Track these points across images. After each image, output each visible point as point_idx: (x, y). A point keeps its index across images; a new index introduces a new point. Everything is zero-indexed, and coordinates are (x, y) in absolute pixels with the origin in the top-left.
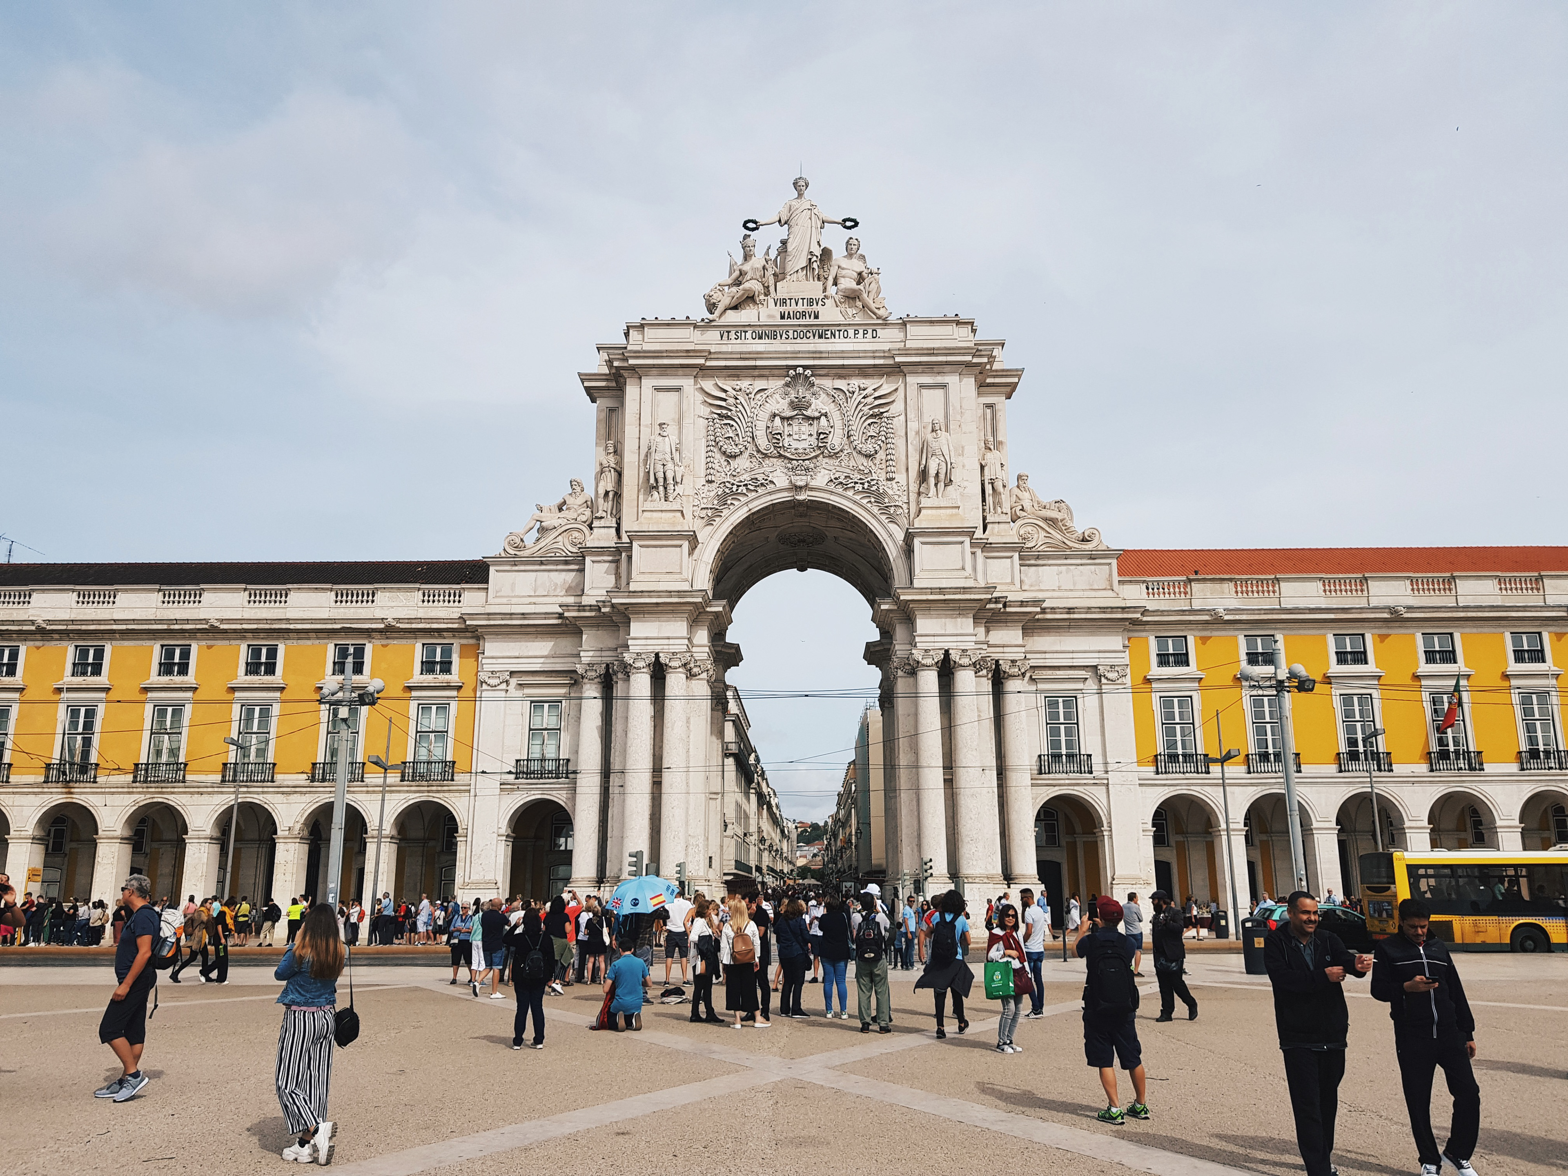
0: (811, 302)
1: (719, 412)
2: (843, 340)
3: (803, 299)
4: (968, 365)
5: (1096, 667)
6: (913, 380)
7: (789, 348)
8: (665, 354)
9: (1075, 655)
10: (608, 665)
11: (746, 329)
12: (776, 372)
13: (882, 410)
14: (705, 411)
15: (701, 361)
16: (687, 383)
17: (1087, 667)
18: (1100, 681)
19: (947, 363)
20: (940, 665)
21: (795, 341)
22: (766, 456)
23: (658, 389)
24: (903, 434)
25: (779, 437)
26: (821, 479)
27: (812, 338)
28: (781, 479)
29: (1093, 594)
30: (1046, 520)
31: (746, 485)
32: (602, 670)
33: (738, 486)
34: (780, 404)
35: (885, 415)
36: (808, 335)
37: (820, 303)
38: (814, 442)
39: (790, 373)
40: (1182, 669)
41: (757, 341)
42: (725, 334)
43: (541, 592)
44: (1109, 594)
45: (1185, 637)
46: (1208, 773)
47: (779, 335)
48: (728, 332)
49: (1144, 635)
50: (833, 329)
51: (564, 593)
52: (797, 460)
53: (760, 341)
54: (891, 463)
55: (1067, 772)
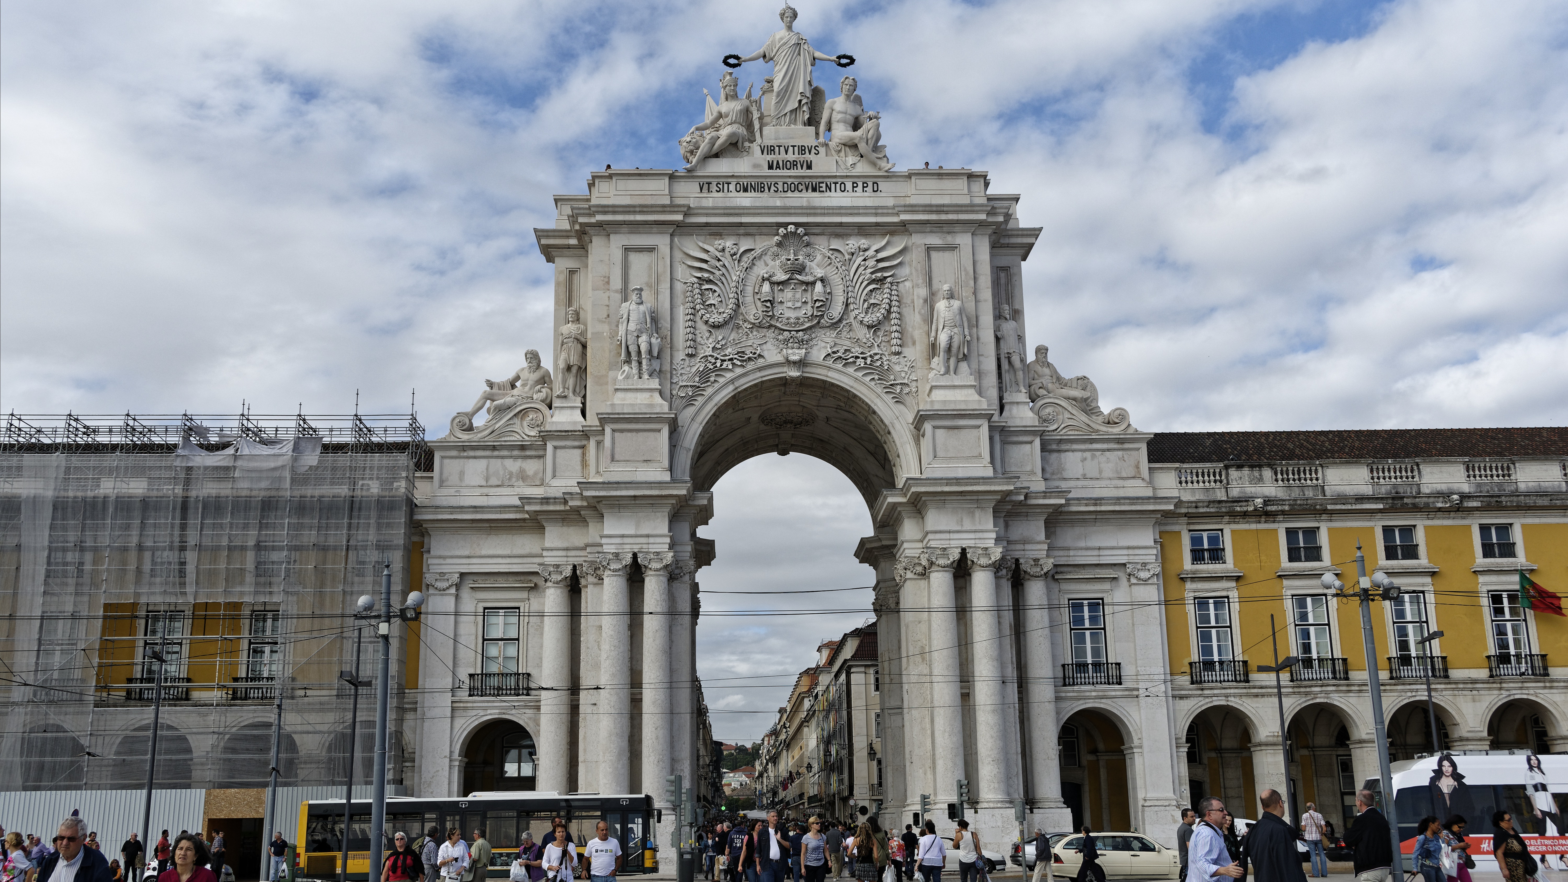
0: (802, 150)
1: (699, 275)
2: (839, 194)
3: (793, 146)
4: (981, 224)
5: (1124, 565)
6: (920, 240)
7: (778, 203)
8: (638, 209)
9: (1102, 552)
10: (575, 567)
11: (729, 180)
12: (764, 230)
13: (886, 274)
14: (685, 274)
15: (679, 217)
16: (662, 242)
17: (1115, 565)
18: (1129, 580)
19: (958, 222)
20: (955, 565)
21: (783, 195)
22: (754, 326)
23: (627, 250)
24: (909, 301)
25: (768, 304)
26: (818, 354)
27: (804, 191)
28: (772, 354)
29: (1121, 483)
30: (1068, 398)
31: (731, 360)
32: (568, 572)
33: (723, 361)
34: (770, 267)
35: (889, 280)
36: (800, 187)
37: (813, 151)
38: (808, 310)
39: (780, 231)
40: (1218, 566)
41: (742, 194)
42: (705, 186)
43: (494, 481)
44: (1139, 483)
45: (1222, 530)
46: (1247, 681)
47: (766, 188)
48: (709, 184)
49: (1176, 528)
50: (828, 181)
51: (520, 483)
52: (790, 331)
53: (746, 194)
54: (896, 334)
55: (1093, 684)
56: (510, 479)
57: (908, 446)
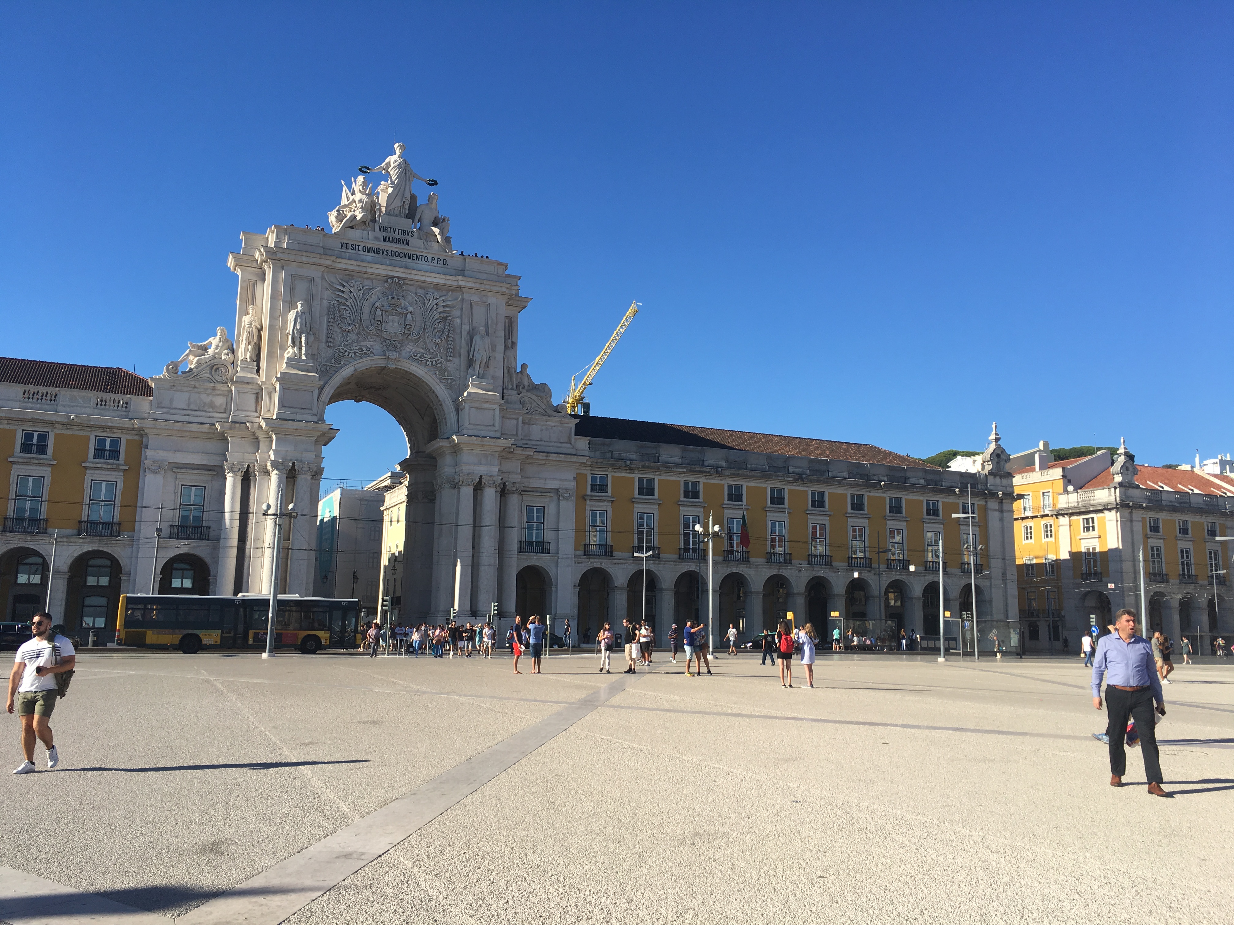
0: (404, 232)
1: (338, 299)
2: (424, 262)
3: (399, 229)
5: (558, 489)
6: (468, 297)
7: (388, 262)
8: (304, 254)
9: (547, 482)
10: (248, 466)
11: (360, 244)
12: (379, 278)
13: (448, 315)
14: (328, 297)
16: (317, 275)
17: (553, 489)
18: (559, 499)
20: (475, 484)
21: (391, 258)
22: (369, 334)
24: (458, 331)
25: (379, 323)
26: (405, 355)
27: (404, 257)
28: (379, 352)
29: (560, 445)
30: (537, 396)
31: (354, 353)
32: (244, 468)
33: (349, 353)
34: (381, 300)
35: (449, 318)
36: (401, 255)
37: (410, 234)
38: (402, 329)
39: (389, 280)
40: (603, 494)
41: (366, 253)
42: (344, 245)
43: (192, 407)
44: (569, 445)
45: (607, 475)
46: (612, 556)
47: (381, 251)
48: (347, 244)
49: (584, 472)
50: (418, 254)
51: (211, 410)
52: (390, 340)
53: (369, 254)
54: (451, 350)
55: (535, 552)
56: (203, 407)
57: (452, 414)
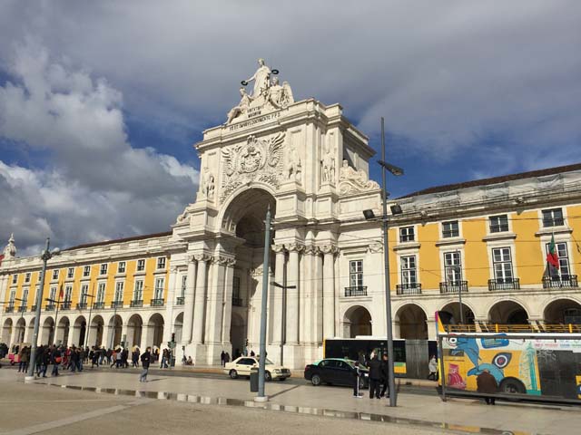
2: (268, 120)
3: (257, 107)
5: (368, 246)
6: (289, 130)
7: (250, 128)
11: (238, 124)
12: (244, 139)
13: (279, 146)
14: (223, 159)
15: (219, 141)
16: (217, 150)
17: (365, 246)
18: (371, 252)
21: (252, 125)
22: (240, 173)
23: (210, 155)
26: (256, 180)
28: (245, 181)
30: (351, 180)
34: (245, 152)
35: (279, 148)
36: (257, 121)
38: (255, 164)
39: (248, 138)
40: (411, 242)
42: (232, 128)
45: (413, 227)
46: (421, 293)
47: (247, 124)
52: (250, 173)
53: (242, 128)
55: (357, 296)
